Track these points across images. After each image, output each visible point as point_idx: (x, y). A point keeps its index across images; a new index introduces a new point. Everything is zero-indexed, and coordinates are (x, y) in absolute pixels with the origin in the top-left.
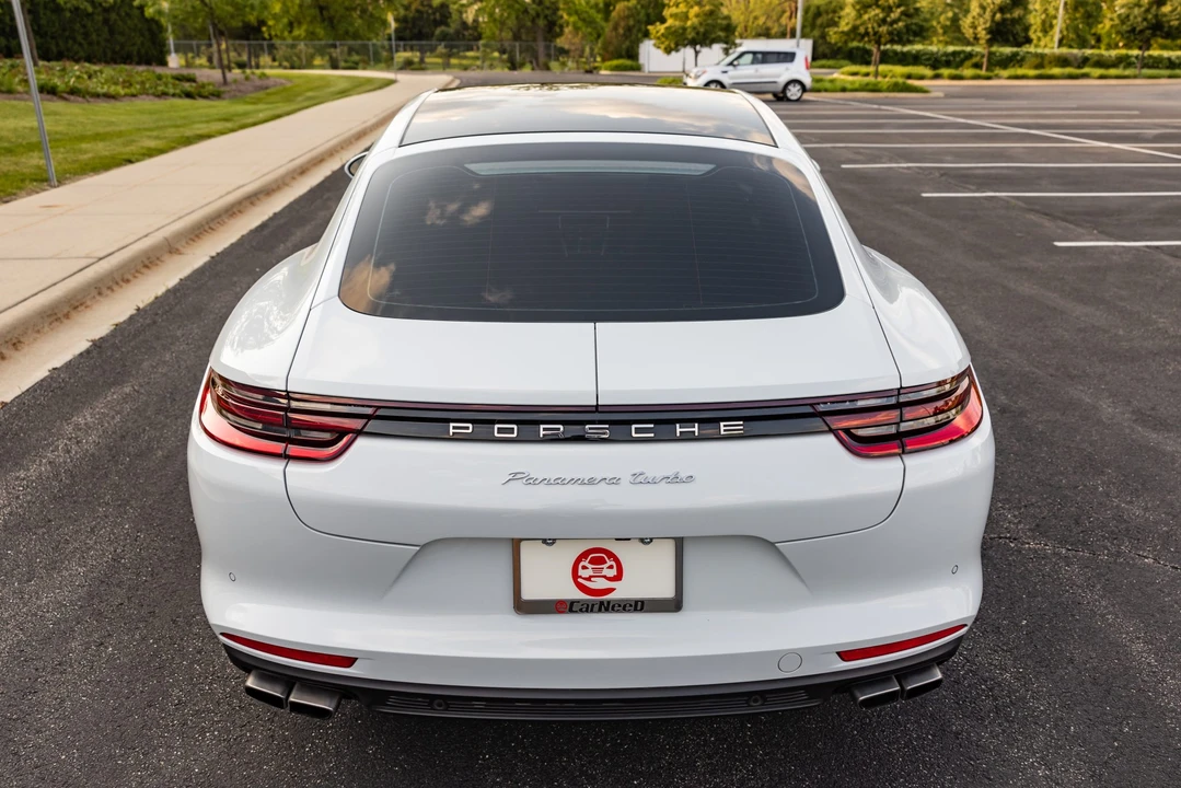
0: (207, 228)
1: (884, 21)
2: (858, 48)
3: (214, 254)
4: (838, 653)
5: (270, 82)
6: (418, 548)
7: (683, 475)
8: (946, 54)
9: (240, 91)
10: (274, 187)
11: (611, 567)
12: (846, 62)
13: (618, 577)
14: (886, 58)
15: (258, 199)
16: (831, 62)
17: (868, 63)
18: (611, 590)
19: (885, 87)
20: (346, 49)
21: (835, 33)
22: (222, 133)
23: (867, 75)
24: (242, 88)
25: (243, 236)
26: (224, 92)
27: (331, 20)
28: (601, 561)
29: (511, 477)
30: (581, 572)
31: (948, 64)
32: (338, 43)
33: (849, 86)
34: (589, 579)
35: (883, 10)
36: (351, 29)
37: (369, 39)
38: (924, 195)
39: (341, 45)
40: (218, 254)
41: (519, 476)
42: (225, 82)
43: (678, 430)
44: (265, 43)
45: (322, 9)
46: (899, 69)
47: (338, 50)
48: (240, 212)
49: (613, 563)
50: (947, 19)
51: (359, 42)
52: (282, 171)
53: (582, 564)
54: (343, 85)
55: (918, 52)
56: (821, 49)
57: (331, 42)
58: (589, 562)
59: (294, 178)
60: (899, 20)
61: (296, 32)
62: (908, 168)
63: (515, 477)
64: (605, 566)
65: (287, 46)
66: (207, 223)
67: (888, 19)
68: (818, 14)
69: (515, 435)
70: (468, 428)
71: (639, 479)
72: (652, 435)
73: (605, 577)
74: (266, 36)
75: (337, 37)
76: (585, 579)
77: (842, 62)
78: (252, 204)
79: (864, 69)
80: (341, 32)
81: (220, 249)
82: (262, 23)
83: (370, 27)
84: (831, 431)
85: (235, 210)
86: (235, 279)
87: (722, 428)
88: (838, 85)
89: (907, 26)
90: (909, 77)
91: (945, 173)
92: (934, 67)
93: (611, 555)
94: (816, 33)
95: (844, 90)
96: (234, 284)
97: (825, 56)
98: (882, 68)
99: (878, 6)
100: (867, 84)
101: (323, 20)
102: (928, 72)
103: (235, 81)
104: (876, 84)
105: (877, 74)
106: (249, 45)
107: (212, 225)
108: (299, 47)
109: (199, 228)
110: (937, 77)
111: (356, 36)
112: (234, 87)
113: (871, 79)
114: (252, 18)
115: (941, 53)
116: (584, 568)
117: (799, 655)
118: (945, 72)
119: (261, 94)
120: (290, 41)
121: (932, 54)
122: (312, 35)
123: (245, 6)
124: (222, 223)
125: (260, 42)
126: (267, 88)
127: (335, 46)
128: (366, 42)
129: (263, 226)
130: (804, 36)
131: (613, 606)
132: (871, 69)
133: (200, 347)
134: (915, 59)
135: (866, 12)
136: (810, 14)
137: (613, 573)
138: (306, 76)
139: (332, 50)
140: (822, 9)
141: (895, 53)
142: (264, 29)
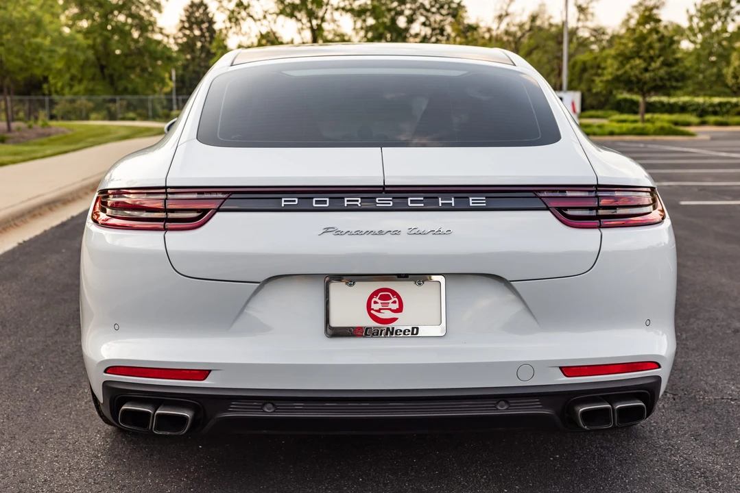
0: (12, 223)
1: (646, 70)
2: (625, 100)
3: (21, 241)
4: (561, 368)
5: (53, 130)
6: (258, 284)
7: (444, 230)
8: (712, 105)
9: (23, 137)
10: (70, 198)
11: (394, 302)
12: (615, 112)
13: (400, 310)
14: (651, 108)
15: (56, 206)
16: (600, 113)
17: (636, 113)
18: (394, 320)
19: (652, 130)
20: (125, 103)
21: (601, 81)
22: (14, 162)
23: (635, 121)
24: (25, 135)
25: (45, 231)
26: (8, 138)
27: (111, 76)
28: (388, 298)
29: (325, 231)
30: (374, 306)
31: (715, 113)
32: (117, 98)
33: (617, 130)
34: (379, 311)
35: (645, 60)
36: (130, 87)
37: (148, 95)
38: (683, 203)
39: (121, 99)
40: (24, 242)
41: (330, 230)
42: (9, 129)
43: (440, 202)
44: (47, 99)
45: (102, 68)
46: (666, 117)
47: (118, 105)
48: (40, 214)
49: (396, 299)
50: (712, 75)
51: (136, 97)
52: (77, 186)
53: (374, 300)
54: (124, 133)
55: (685, 103)
56: (588, 101)
57: (108, 97)
58: (379, 299)
59: (87, 194)
60: (659, 68)
61: (76, 89)
62: (669, 186)
63: (327, 230)
64: (390, 301)
65: (67, 101)
66: (13, 220)
67: (650, 68)
68: (584, 69)
69: (327, 205)
70: (294, 201)
71: (414, 232)
72: (423, 205)
73: (390, 309)
74: (46, 92)
75: (116, 92)
76: (376, 311)
77: (610, 112)
78: (51, 209)
79: (632, 117)
80: (120, 88)
81: (27, 238)
82: (46, 79)
83: (148, 84)
84: (548, 209)
85: (36, 212)
86: (44, 256)
87: (471, 202)
88: (607, 129)
89: (669, 74)
90: (676, 123)
91: (703, 189)
92: (701, 115)
93: (394, 293)
94: (583, 86)
95: (612, 134)
96: (45, 259)
97: (592, 108)
98: (648, 116)
99: (640, 57)
100: (634, 129)
101: (104, 78)
102: (693, 118)
103: (18, 129)
104: (643, 129)
105: (644, 121)
106: (30, 101)
107: (16, 222)
108: (79, 102)
109: (6, 223)
110: (703, 123)
111: (135, 92)
112: (17, 134)
113: (640, 125)
114: (38, 72)
115: (707, 105)
116: (375, 302)
117: (531, 366)
118: (712, 119)
119: (44, 140)
120: (68, 97)
121: (698, 104)
122: (90, 92)
123: (34, 60)
124: (25, 222)
125: (41, 97)
126: (49, 135)
127: (114, 101)
128: (143, 97)
129: (63, 224)
130: (571, 88)
131: (397, 331)
132: (638, 117)
133: (20, 296)
134: (683, 109)
135: (628, 62)
136: (577, 69)
137: (396, 306)
138: (87, 125)
139: (111, 105)
140: (588, 64)
141: (662, 104)
142: (45, 86)
